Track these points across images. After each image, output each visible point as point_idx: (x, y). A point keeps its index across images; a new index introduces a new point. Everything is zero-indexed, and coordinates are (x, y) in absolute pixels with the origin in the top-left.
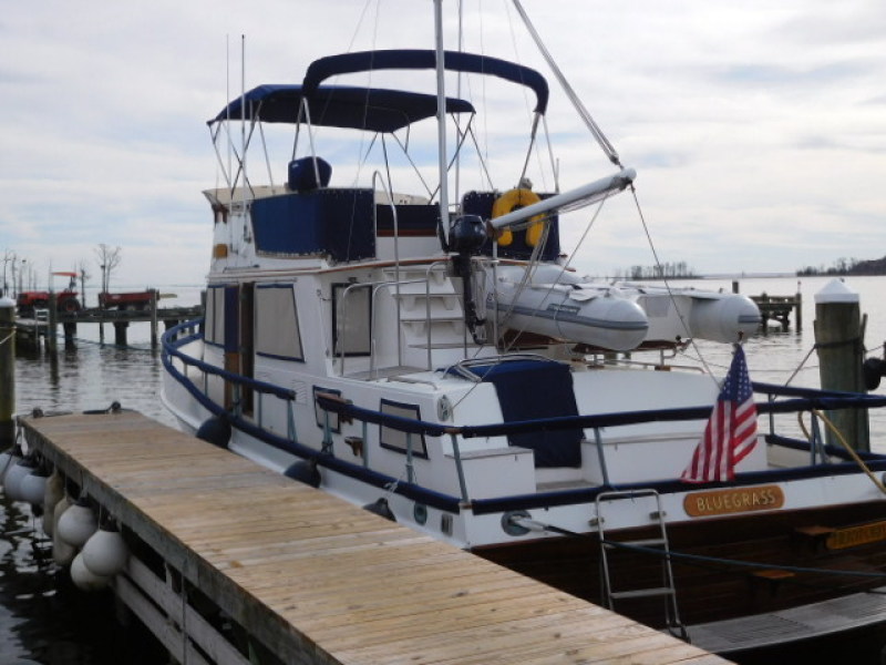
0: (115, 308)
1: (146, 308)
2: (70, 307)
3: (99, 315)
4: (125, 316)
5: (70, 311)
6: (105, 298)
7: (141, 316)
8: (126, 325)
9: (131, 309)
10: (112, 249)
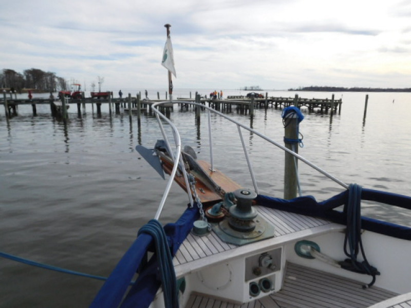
0: (96, 98)
1: (108, 98)
2: (79, 97)
3: (91, 100)
4: (100, 101)
5: (78, 99)
6: (93, 94)
7: (106, 101)
8: (100, 104)
9: (102, 98)
10: (101, 78)
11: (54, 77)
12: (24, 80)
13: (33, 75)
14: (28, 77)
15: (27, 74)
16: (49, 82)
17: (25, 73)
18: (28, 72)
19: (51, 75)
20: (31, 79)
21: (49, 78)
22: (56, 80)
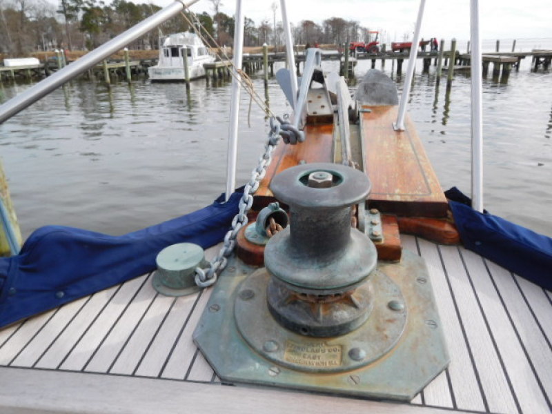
0: (398, 51)
2: (374, 51)
3: (391, 55)
4: (402, 56)
5: (373, 54)
6: (394, 45)
8: (402, 61)
9: (406, 51)
11: (357, 27)
12: (322, 33)
13: (333, 27)
14: (327, 29)
15: (326, 25)
16: (350, 35)
17: (323, 24)
18: (328, 22)
19: (354, 25)
20: (331, 32)
21: (350, 29)
22: (359, 32)
